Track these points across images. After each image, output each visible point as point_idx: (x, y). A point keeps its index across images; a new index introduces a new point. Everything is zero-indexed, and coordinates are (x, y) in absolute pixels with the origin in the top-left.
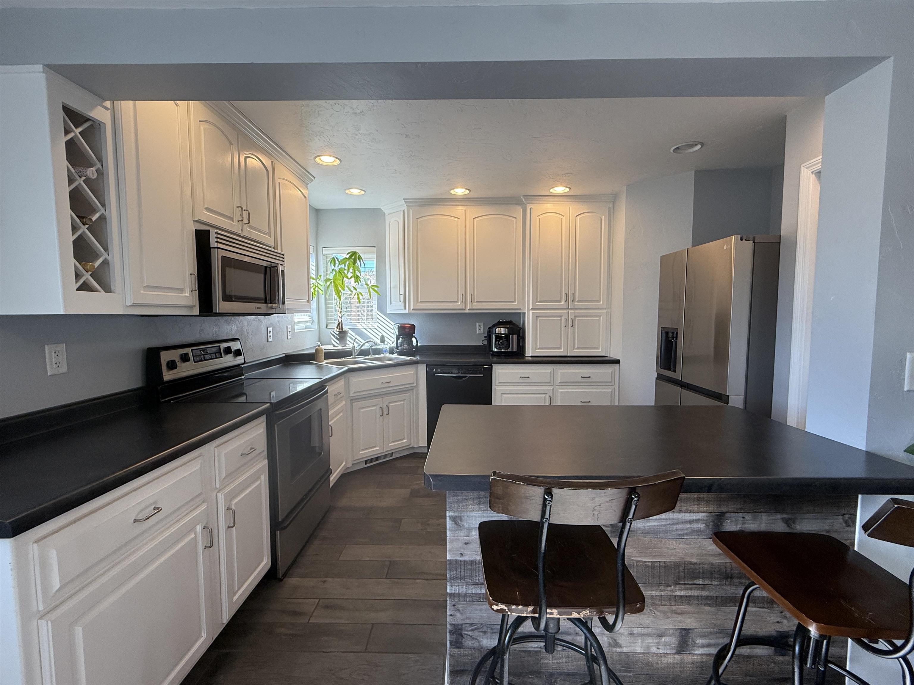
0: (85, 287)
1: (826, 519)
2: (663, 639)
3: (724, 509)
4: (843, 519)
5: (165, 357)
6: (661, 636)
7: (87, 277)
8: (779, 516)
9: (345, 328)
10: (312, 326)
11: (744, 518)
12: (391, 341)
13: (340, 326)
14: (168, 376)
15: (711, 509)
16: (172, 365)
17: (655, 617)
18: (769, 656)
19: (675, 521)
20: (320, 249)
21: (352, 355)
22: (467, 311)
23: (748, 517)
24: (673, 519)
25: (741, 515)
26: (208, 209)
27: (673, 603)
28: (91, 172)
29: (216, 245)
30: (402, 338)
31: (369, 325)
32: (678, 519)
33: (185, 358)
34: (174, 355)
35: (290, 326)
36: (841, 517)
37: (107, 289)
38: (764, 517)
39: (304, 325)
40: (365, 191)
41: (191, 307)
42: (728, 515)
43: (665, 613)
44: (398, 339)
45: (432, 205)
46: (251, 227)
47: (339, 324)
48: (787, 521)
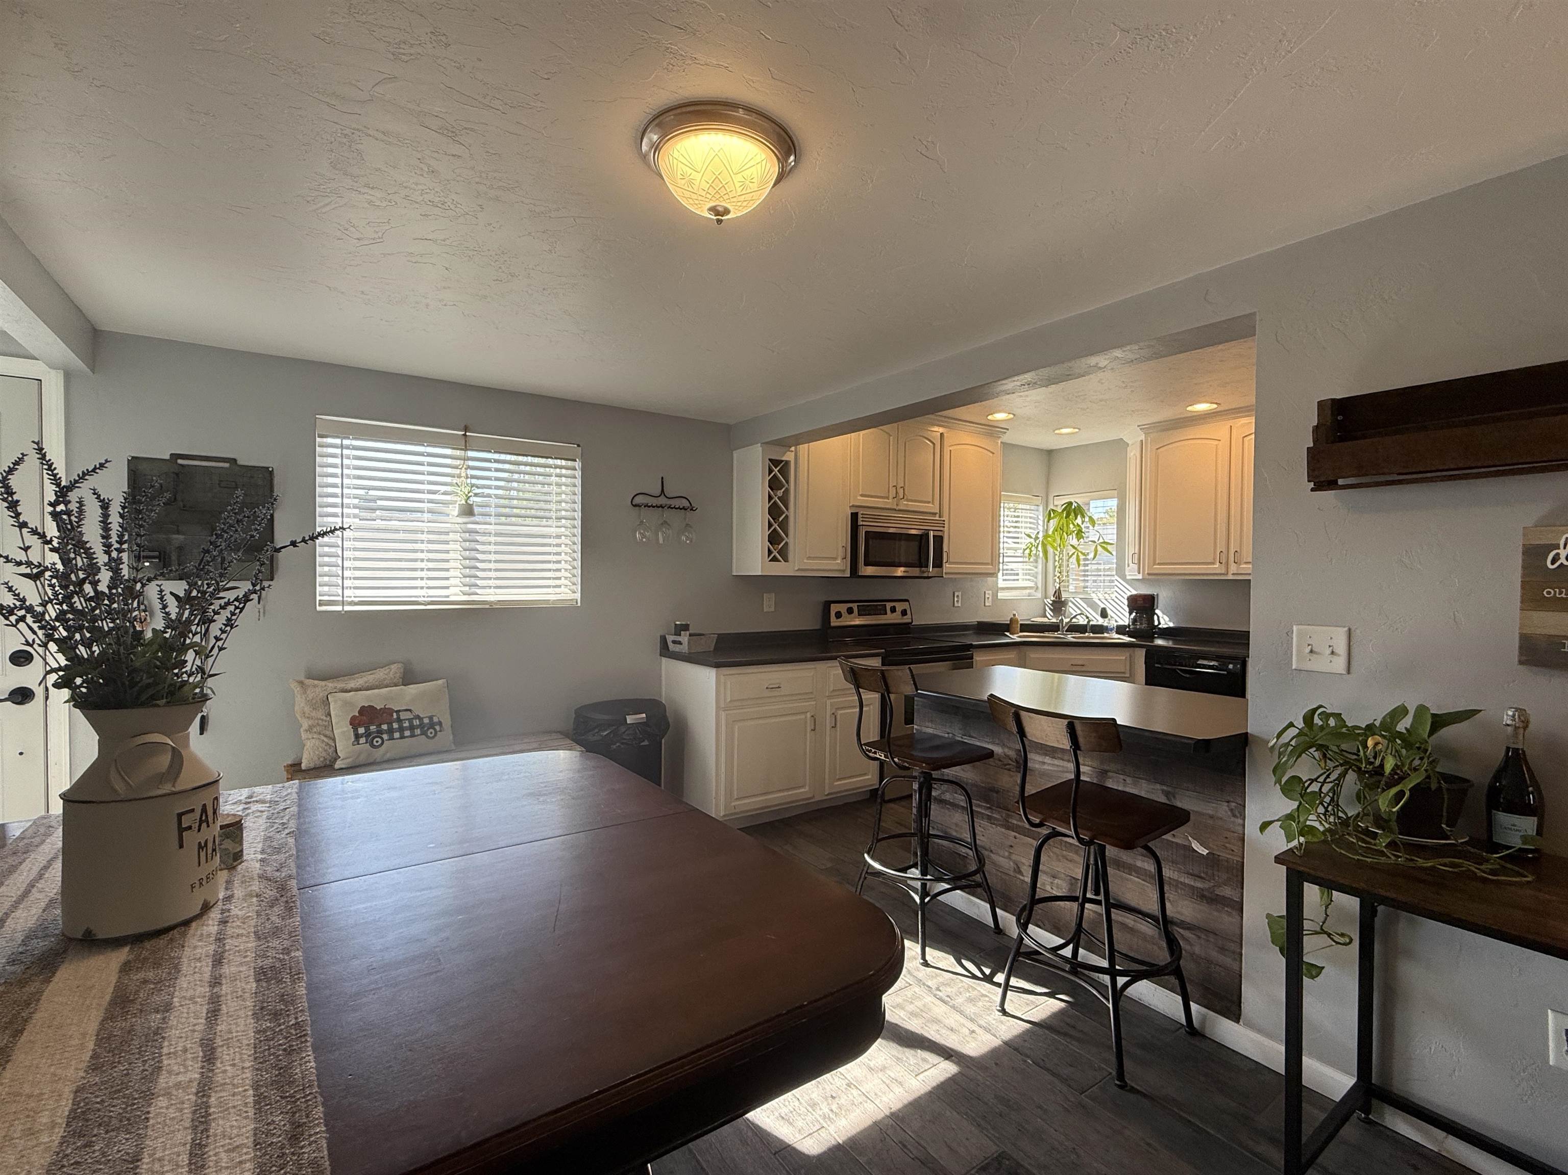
0: (774, 559)
1: (1209, 802)
2: (1056, 881)
3: (1106, 767)
4: (1228, 806)
5: (834, 608)
6: (1054, 877)
7: (775, 553)
8: (1158, 786)
9: (1064, 596)
10: (1035, 594)
11: (1124, 780)
12: (1122, 616)
13: (1058, 593)
14: (834, 622)
15: (1095, 765)
16: (839, 615)
17: (1049, 856)
18: (1152, 937)
19: (1065, 770)
20: (1051, 498)
21: (1059, 630)
22: (1230, 577)
23: (1129, 780)
24: (1063, 766)
25: (1122, 776)
26: (862, 495)
27: (1064, 849)
28: (780, 493)
29: (861, 523)
30: (1136, 613)
31: (1106, 595)
32: (1067, 768)
33: (850, 611)
34: (843, 608)
35: (990, 592)
36: (1226, 804)
37: (786, 560)
38: (1144, 784)
39: (1028, 591)
40: (1079, 429)
41: (844, 571)
42: (1110, 774)
43: (1057, 856)
44: (1130, 613)
45: (1176, 428)
46: (908, 500)
47: (1056, 592)
48: (1167, 794)
